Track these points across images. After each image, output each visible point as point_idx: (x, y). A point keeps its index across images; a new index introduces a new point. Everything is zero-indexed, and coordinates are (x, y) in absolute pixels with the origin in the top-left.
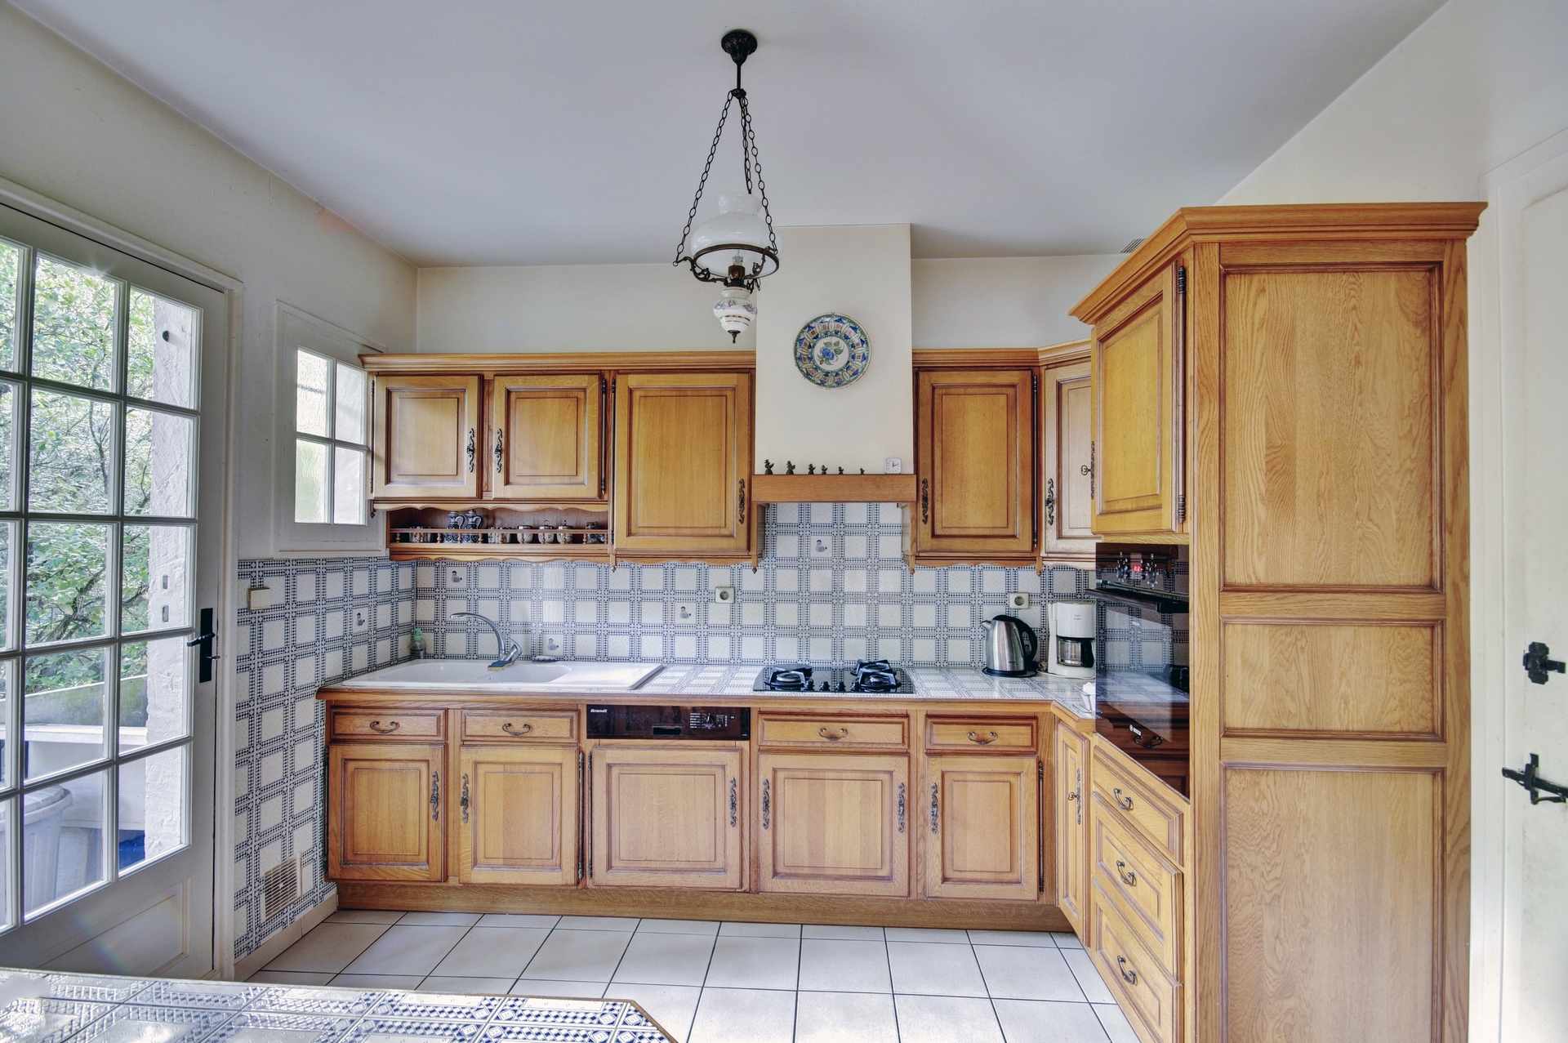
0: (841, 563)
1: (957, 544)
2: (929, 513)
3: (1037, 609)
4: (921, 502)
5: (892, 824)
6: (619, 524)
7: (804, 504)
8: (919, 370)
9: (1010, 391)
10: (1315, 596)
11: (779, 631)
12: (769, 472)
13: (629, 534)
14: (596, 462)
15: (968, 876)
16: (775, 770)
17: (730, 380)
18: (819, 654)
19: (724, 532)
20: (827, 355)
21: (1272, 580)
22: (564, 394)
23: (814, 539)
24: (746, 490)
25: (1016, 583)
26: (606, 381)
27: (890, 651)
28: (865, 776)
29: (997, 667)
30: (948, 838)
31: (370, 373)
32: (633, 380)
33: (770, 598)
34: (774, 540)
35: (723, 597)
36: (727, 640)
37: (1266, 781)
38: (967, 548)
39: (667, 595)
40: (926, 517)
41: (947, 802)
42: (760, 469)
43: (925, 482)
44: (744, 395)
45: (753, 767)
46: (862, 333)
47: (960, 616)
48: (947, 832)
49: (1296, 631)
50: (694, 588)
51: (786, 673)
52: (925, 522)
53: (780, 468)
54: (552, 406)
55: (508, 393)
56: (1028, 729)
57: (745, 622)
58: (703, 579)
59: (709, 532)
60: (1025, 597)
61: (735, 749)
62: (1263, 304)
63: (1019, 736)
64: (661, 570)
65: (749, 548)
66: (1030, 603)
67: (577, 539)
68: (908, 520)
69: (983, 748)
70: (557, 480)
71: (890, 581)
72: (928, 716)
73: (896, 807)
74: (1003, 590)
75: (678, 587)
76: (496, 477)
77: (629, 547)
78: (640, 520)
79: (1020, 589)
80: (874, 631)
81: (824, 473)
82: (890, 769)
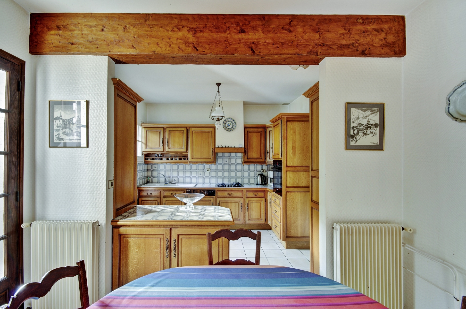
0: (230, 164)
1: (252, 160)
2: (247, 154)
3: (266, 173)
4: (245, 152)
5: (240, 210)
6: (190, 156)
7: (223, 153)
8: (245, 128)
9: (261, 132)
10: (298, 167)
11: (219, 177)
12: (218, 147)
13: (192, 158)
14: (186, 145)
15: (253, 219)
16: (220, 201)
17: (211, 129)
18: (226, 182)
19: (209, 158)
20: (228, 125)
21: (293, 165)
22: (180, 131)
23: (225, 159)
24: (214, 150)
25: (263, 168)
26: (188, 129)
27: (239, 181)
28: (235, 202)
29: (259, 184)
30: (250, 213)
31: (142, 127)
32: (193, 129)
33: (217, 171)
34: (218, 160)
35: (208, 170)
36: (208, 179)
37: (292, 194)
38: (253, 161)
39: (197, 170)
40: (246, 155)
41: (249, 206)
42: (216, 146)
43: (246, 149)
44: (213, 132)
45: (216, 201)
46: (235, 121)
47: (252, 174)
48: (250, 211)
49: (296, 172)
50: (202, 169)
51: (221, 184)
52: (246, 156)
53: (220, 146)
54: (177, 134)
55: (169, 131)
56: (263, 193)
57: (212, 176)
58: (204, 167)
59: (207, 158)
60: (264, 170)
61: (213, 197)
62: (292, 126)
63: (262, 194)
64: (196, 165)
65: (214, 161)
66: (265, 172)
67: (180, 159)
68: (243, 156)
69: (256, 196)
70: (178, 148)
71: (239, 167)
72: (246, 191)
73: (241, 207)
74: (260, 169)
75: (199, 169)
76: (167, 148)
77: (192, 161)
78: (194, 156)
79: (263, 169)
80: (236, 177)
81: (228, 147)
82: (240, 200)
